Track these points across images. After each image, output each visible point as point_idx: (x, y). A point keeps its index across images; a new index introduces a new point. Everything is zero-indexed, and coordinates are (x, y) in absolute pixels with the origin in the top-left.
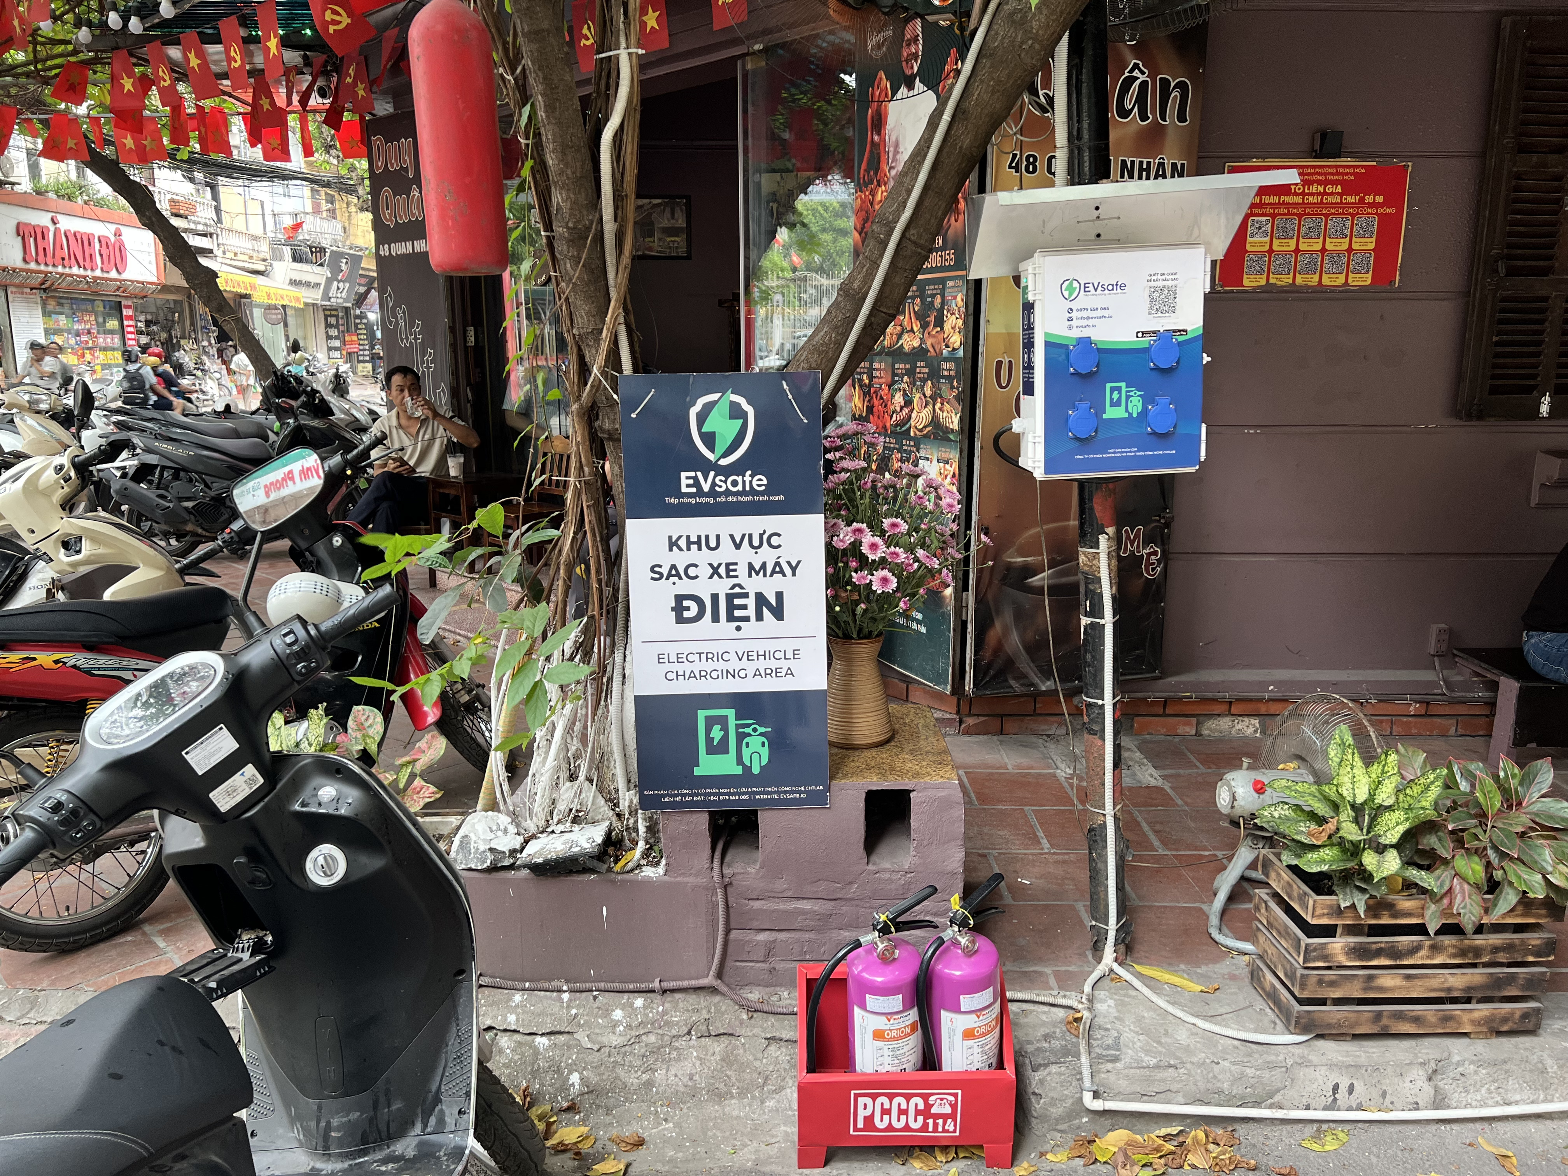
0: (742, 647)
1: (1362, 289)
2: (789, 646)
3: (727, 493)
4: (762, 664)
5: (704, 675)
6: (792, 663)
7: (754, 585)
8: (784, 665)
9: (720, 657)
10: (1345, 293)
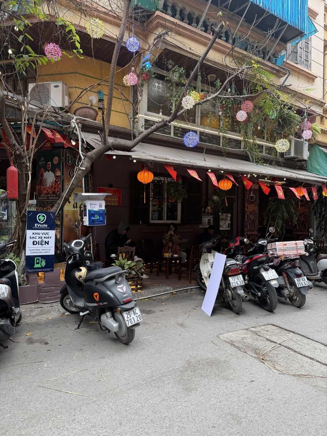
0: (42, 248)
1: (117, 206)
2: (49, 248)
3: (42, 227)
4: (45, 251)
5: (36, 252)
6: (49, 251)
9: (39, 250)
10: (114, 206)
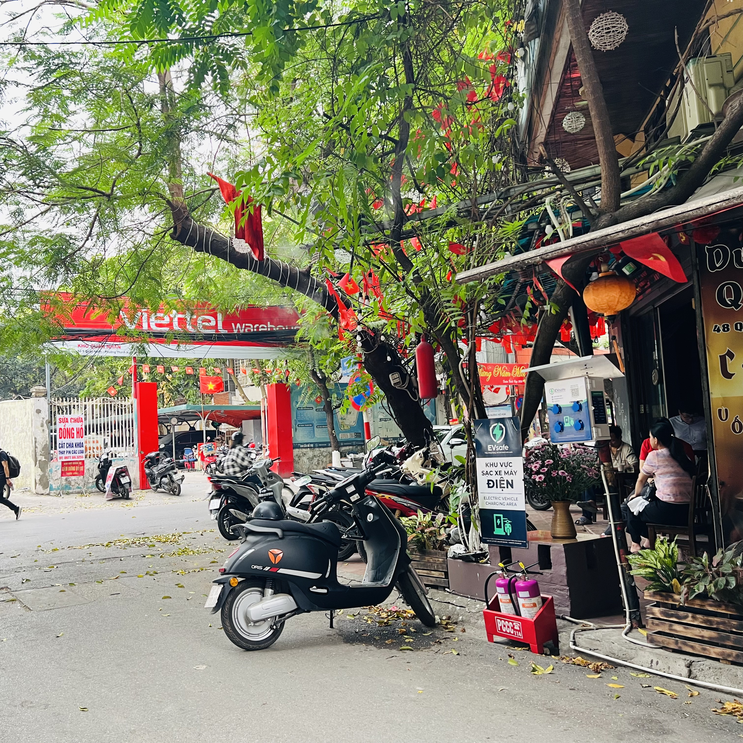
0: (504, 496)
2: (515, 496)
3: (499, 451)
4: (509, 501)
5: (495, 504)
6: (516, 502)
7: (506, 477)
8: (514, 502)
9: (499, 498)
